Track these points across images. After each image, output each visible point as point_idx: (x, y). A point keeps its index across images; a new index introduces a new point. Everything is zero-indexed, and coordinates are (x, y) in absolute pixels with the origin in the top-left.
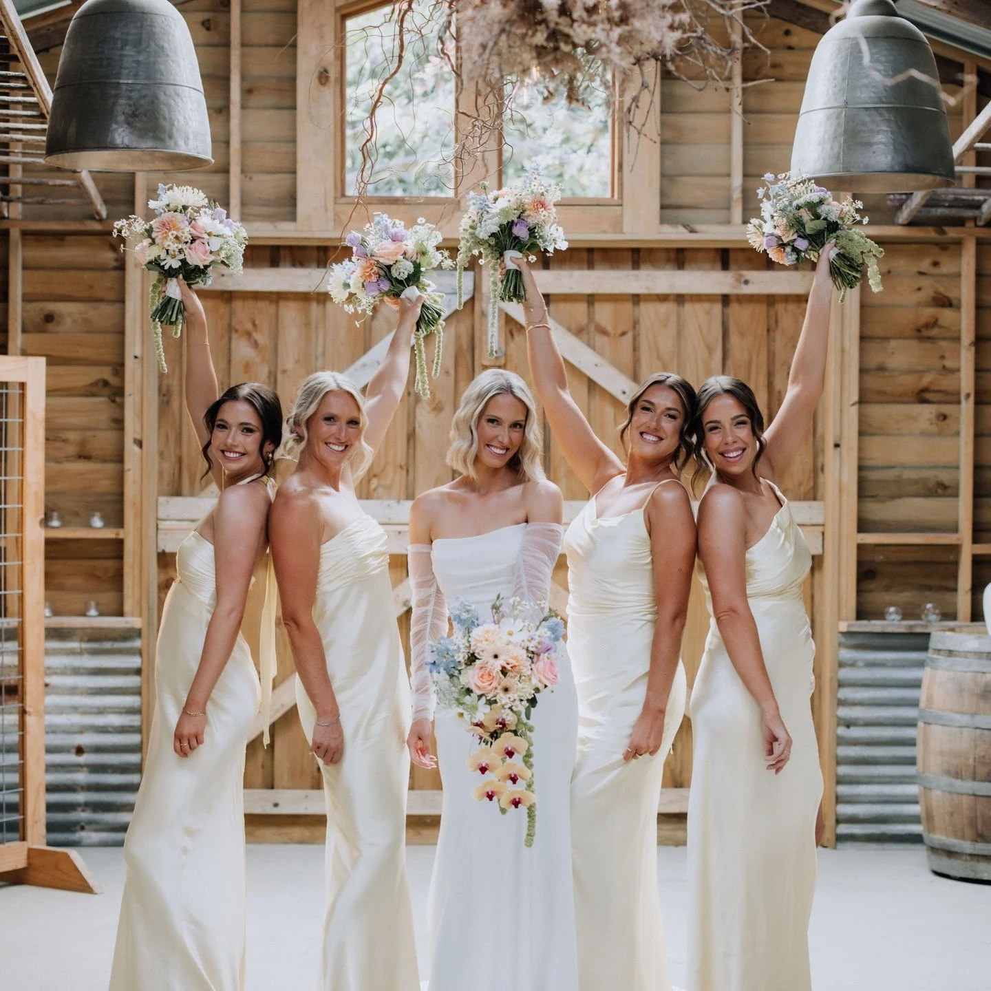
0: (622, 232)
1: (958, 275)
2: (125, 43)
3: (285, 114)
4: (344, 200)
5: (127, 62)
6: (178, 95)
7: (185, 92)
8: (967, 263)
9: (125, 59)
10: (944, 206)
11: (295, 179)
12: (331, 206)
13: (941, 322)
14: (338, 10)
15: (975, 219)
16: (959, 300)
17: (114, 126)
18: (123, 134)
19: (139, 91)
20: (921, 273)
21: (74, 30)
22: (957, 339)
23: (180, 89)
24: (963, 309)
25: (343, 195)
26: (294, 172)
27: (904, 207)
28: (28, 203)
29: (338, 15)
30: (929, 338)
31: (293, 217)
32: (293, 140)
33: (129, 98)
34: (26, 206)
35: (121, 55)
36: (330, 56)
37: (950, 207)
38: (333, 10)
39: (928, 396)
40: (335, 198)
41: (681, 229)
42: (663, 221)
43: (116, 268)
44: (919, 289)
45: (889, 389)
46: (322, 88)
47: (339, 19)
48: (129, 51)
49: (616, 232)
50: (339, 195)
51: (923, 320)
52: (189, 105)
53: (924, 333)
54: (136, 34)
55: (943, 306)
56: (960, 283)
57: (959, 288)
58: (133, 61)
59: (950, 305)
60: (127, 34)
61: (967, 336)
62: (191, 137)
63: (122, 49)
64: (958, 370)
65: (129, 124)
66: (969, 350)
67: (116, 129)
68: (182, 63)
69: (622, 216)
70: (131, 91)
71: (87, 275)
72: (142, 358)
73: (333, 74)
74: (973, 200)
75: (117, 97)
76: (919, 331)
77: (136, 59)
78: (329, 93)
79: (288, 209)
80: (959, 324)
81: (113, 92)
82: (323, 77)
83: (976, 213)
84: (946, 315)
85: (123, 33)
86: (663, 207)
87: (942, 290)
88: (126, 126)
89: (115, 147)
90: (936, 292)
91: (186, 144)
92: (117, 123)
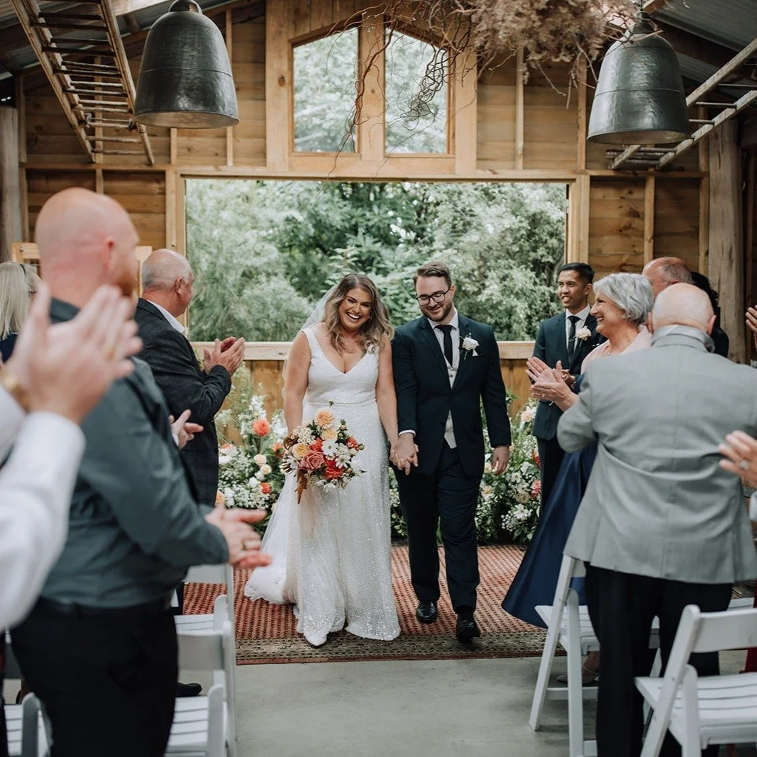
0: (455, 174)
1: (643, 200)
2: (184, 44)
3: (259, 103)
4: (294, 154)
5: (186, 56)
6: (218, 78)
7: (222, 76)
8: (649, 192)
9: (184, 54)
10: (638, 159)
11: (266, 141)
12: (287, 157)
13: (633, 226)
14: (289, 41)
15: (654, 166)
16: (643, 213)
17: (178, 96)
18: (184, 101)
19: (194, 74)
20: (622, 198)
21: (150, 36)
22: (642, 236)
23: (219, 74)
24: (647, 219)
25: (293, 151)
26: (265, 138)
27: (616, 159)
28: (108, 154)
29: (290, 44)
30: (626, 235)
31: (264, 164)
32: (264, 118)
33: (188, 79)
34: (107, 157)
35: (183, 51)
36: (285, 68)
37: (641, 159)
38: (287, 40)
39: (625, 268)
40: (289, 153)
41: (489, 172)
42: (478, 167)
43: (160, 194)
44: (621, 207)
45: (603, 264)
46: (280, 87)
47: (290, 47)
48: (187, 49)
49: (451, 174)
50: (291, 151)
51: (622, 225)
52: (225, 84)
53: (623, 231)
54: (191, 38)
55: (634, 216)
56: (644, 203)
57: (644, 206)
58: (190, 56)
59: (638, 216)
60: (186, 38)
61: (648, 233)
62: (226, 104)
63: (182, 47)
64: (643, 253)
65: (187, 95)
66: (650, 242)
67: (179, 99)
68: (220, 58)
69: (454, 164)
70: (188, 74)
71: (142, 197)
72: (177, 247)
73: (287, 80)
74: (655, 155)
75: (180, 78)
76: (620, 231)
77: (191, 54)
78: (284, 91)
79: (261, 159)
80: (644, 227)
81: (177, 75)
82: (281, 81)
83: (657, 162)
84: (636, 222)
85: (183, 38)
86: (478, 159)
87: (633, 207)
88: (185, 96)
89: (179, 110)
90: (631, 208)
91: (224, 109)
92: (180, 94)
